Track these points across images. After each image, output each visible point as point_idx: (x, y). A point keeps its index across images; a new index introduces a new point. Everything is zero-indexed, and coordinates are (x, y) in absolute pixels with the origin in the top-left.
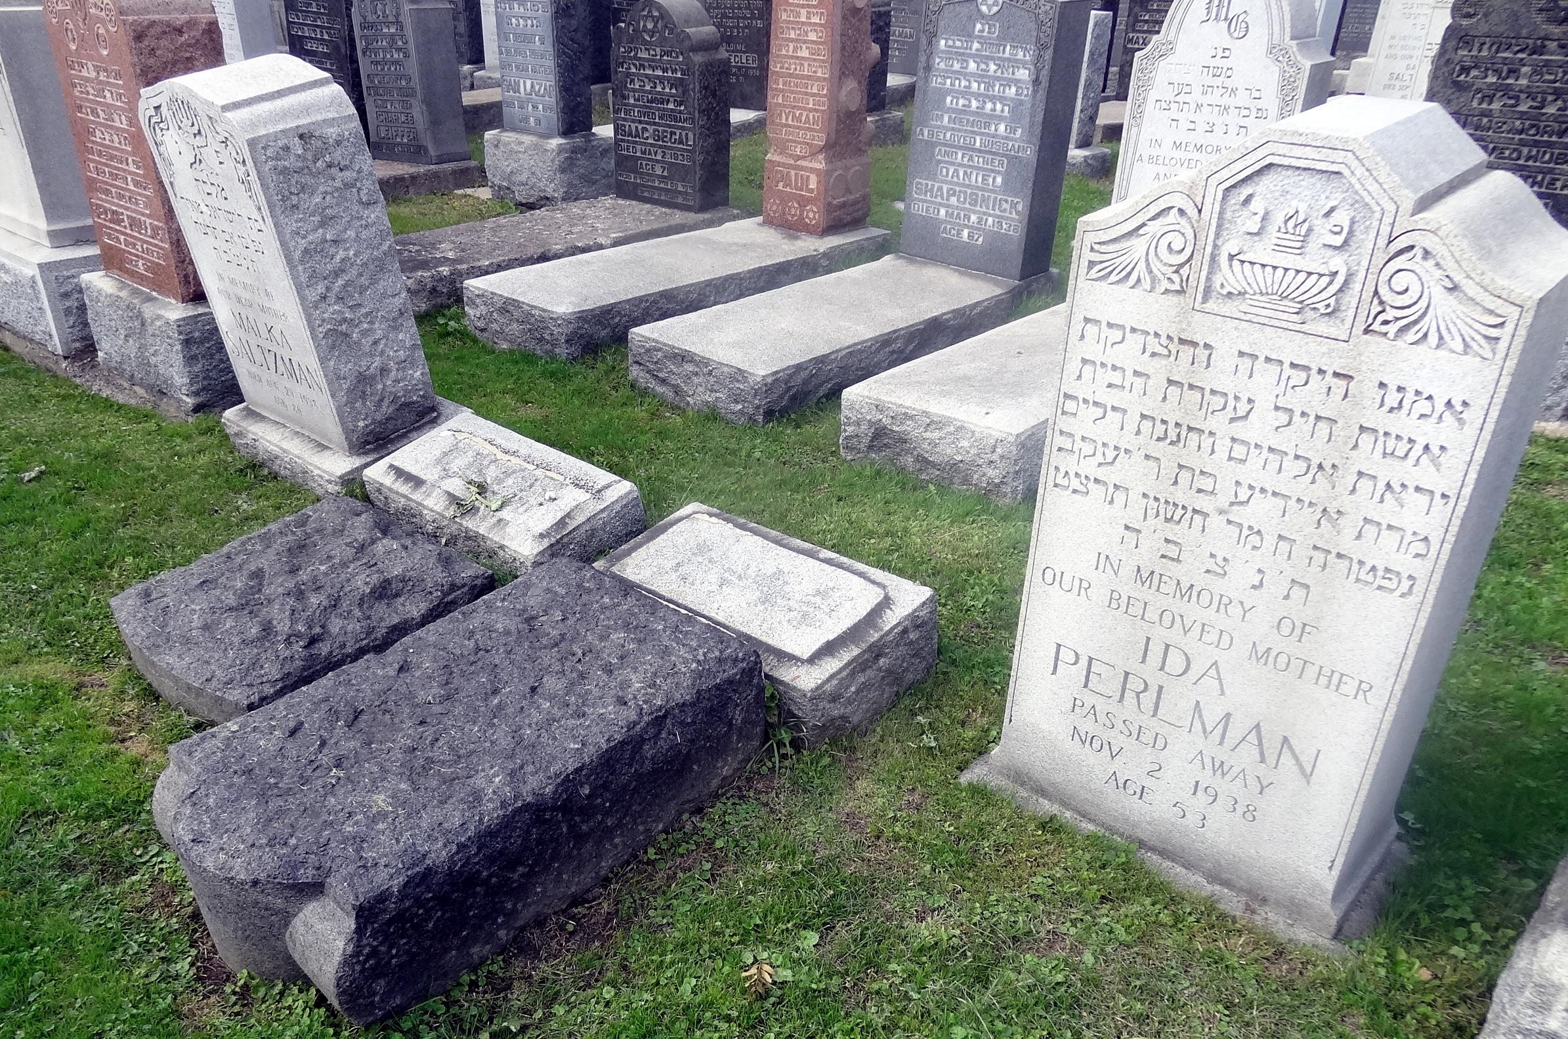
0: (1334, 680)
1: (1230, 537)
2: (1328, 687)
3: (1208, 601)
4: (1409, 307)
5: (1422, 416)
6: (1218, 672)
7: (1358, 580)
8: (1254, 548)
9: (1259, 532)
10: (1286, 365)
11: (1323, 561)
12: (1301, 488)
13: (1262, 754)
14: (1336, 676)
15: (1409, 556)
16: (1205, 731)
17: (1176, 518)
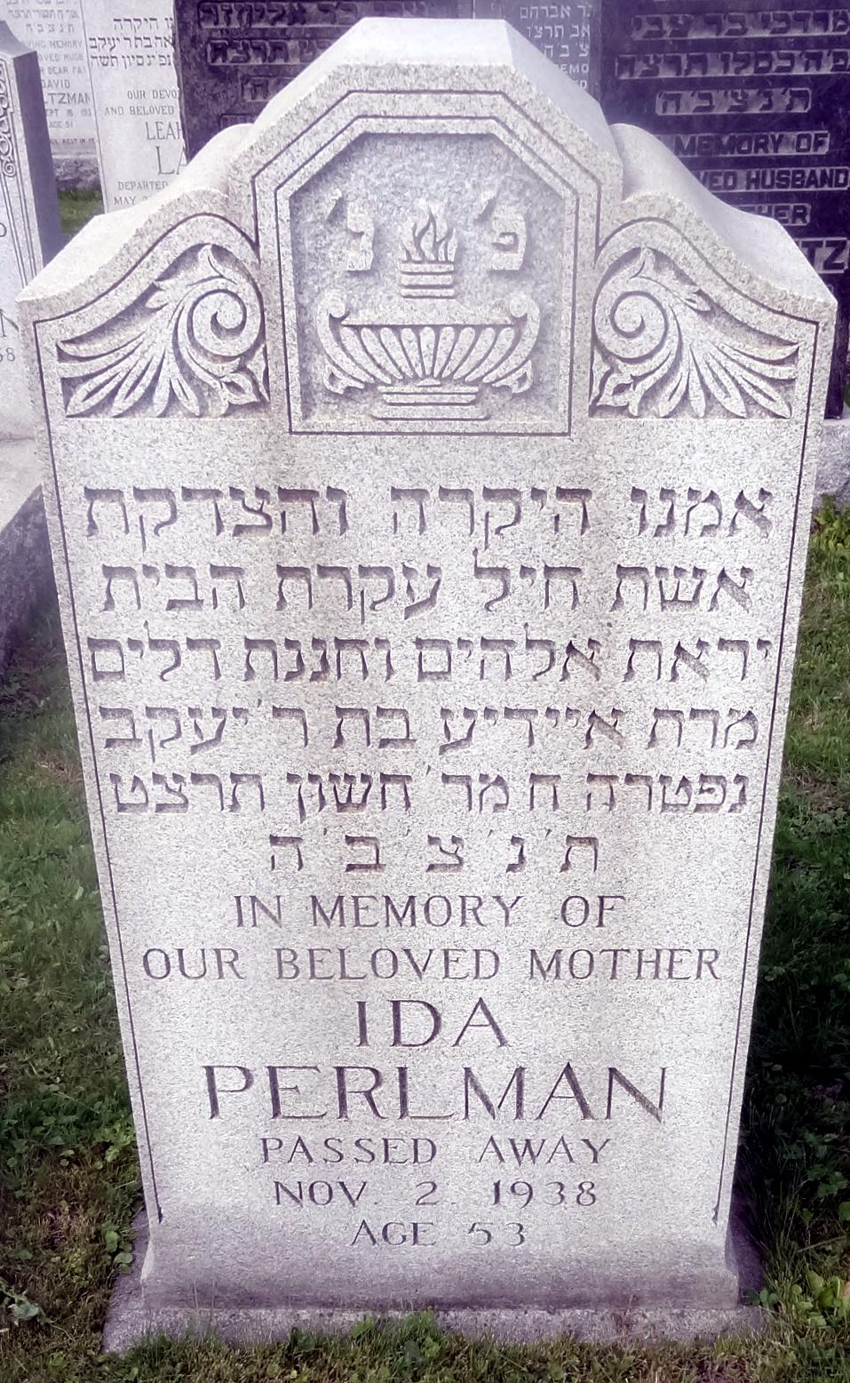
0: (662, 964)
1: (455, 803)
2: (657, 976)
3: (444, 912)
4: (650, 356)
5: (707, 529)
6: (488, 1014)
7: (665, 806)
8: (497, 807)
9: (499, 781)
10: (478, 496)
11: (608, 794)
12: (550, 692)
13: (583, 1105)
14: (665, 956)
15: (731, 748)
16: (489, 1106)
17: (356, 798)
